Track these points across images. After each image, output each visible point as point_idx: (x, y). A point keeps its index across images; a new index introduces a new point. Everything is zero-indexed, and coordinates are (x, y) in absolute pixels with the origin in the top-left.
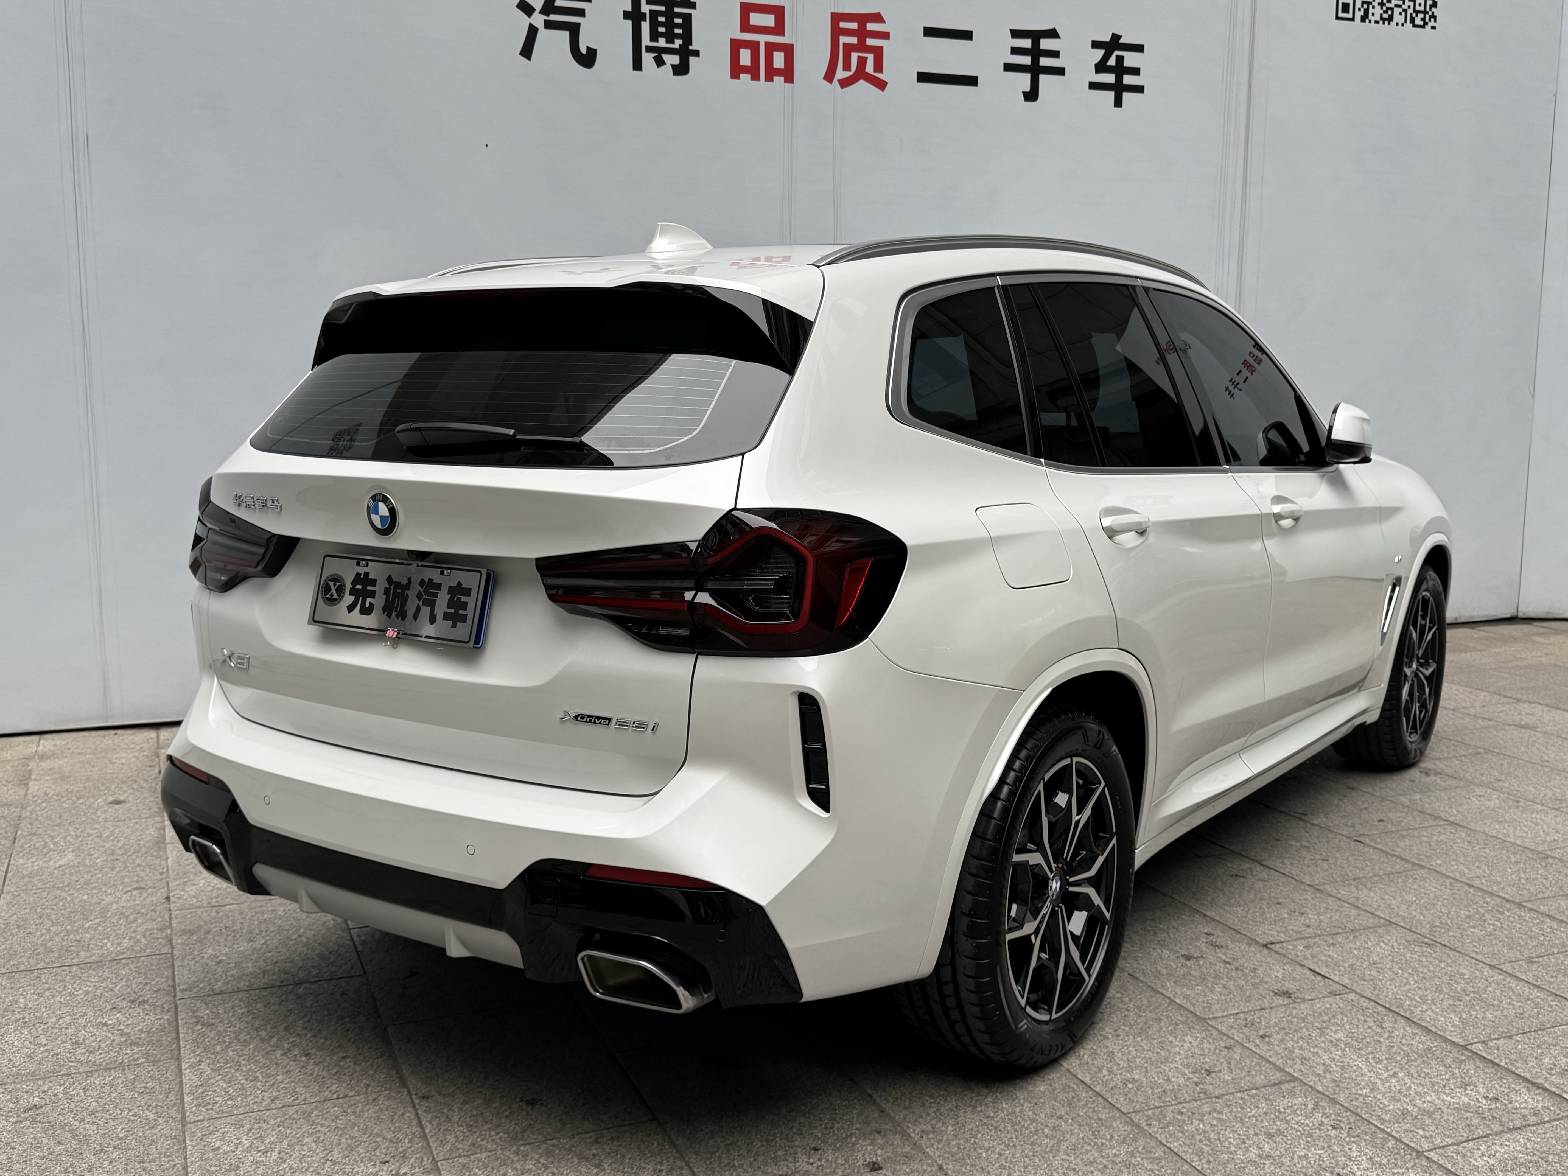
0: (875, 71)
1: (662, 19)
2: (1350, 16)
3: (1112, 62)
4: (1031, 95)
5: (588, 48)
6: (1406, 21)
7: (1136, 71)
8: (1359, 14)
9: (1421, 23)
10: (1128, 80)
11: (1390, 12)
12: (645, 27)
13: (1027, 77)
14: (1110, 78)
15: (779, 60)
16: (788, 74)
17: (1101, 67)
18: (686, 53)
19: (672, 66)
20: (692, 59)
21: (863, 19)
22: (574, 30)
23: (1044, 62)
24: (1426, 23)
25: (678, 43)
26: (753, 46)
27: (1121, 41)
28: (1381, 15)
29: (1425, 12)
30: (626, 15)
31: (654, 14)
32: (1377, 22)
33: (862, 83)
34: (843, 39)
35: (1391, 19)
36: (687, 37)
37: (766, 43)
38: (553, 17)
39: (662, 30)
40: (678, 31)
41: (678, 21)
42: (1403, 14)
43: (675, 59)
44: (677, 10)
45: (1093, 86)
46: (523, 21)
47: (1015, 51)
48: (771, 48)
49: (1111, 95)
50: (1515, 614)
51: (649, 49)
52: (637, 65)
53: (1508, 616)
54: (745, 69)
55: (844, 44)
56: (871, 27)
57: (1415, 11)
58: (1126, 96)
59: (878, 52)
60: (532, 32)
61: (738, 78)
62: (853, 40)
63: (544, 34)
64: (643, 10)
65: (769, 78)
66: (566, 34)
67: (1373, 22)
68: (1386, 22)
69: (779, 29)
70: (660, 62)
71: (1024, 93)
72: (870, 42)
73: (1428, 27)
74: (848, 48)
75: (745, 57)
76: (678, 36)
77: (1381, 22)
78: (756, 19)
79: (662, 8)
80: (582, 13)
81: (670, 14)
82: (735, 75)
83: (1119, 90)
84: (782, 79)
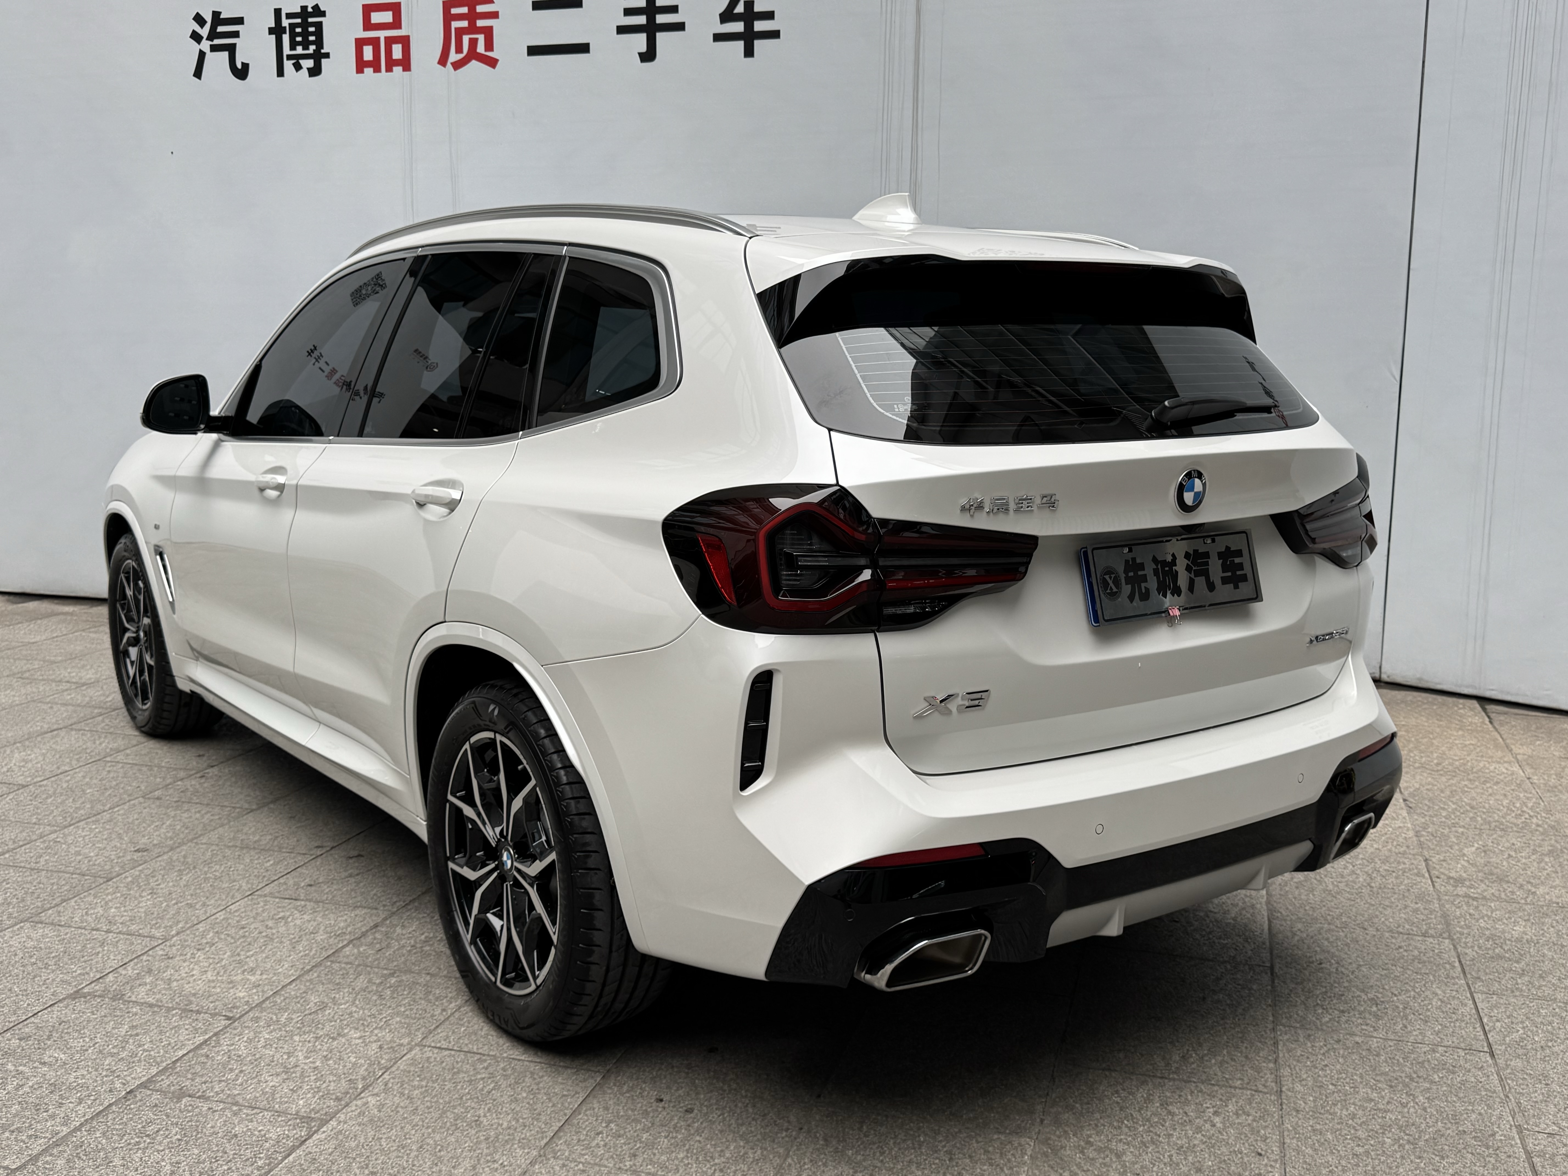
0: (486, 50)
1: (298, 30)
3: (739, 9)
4: (648, 56)
5: (242, 63)
7: (769, 16)
10: (760, 26)
12: (286, 38)
13: (643, 37)
14: (738, 27)
15: (397, 52)
16: (405, 63)
17: (727, 17)
18: (319, 56)
19: (308, 69)
20: (324, 61)
22: (231, 50)
23: (661, 19)
25: (312, 48)
26: (375, 42)
30: (271, 31)
31: (292, 26)
33: (474, 63)
34: (455, 24)
36: (319, 43)
38: (217, 42)
39: (299, 39)
40: (312, 38)
41: (312, 29)
43: (310, 63)
44: (310, 20)
45: (718, 37)
46: (195, 48)
47: (628, 12)
48: (390, 41)
49: (740, 45)
50: (1379, 678)
51: (289, 57)
52: (280, 73)
54: (368, 64)
55: (456, 29)
56: (481, 9)
58: (757, 43)
59: (488, 32)
60: (202, 55)
61: (362, 72)
62: (464, 24)
63: (210, 56)
64: (283, 25)
65: (389, 69)
66: (225, 54)
69: (396, 23)
70: (298, 67)
71: (640, 54)
72: (480, 23)
74: (460, 32)
76: (312, 43)
78: (377, 17)
79: (299, 21)
80: (236, 34)
81: (305, 25)
82: (360, 70)
83: (749, 38)
84: (400, 68)
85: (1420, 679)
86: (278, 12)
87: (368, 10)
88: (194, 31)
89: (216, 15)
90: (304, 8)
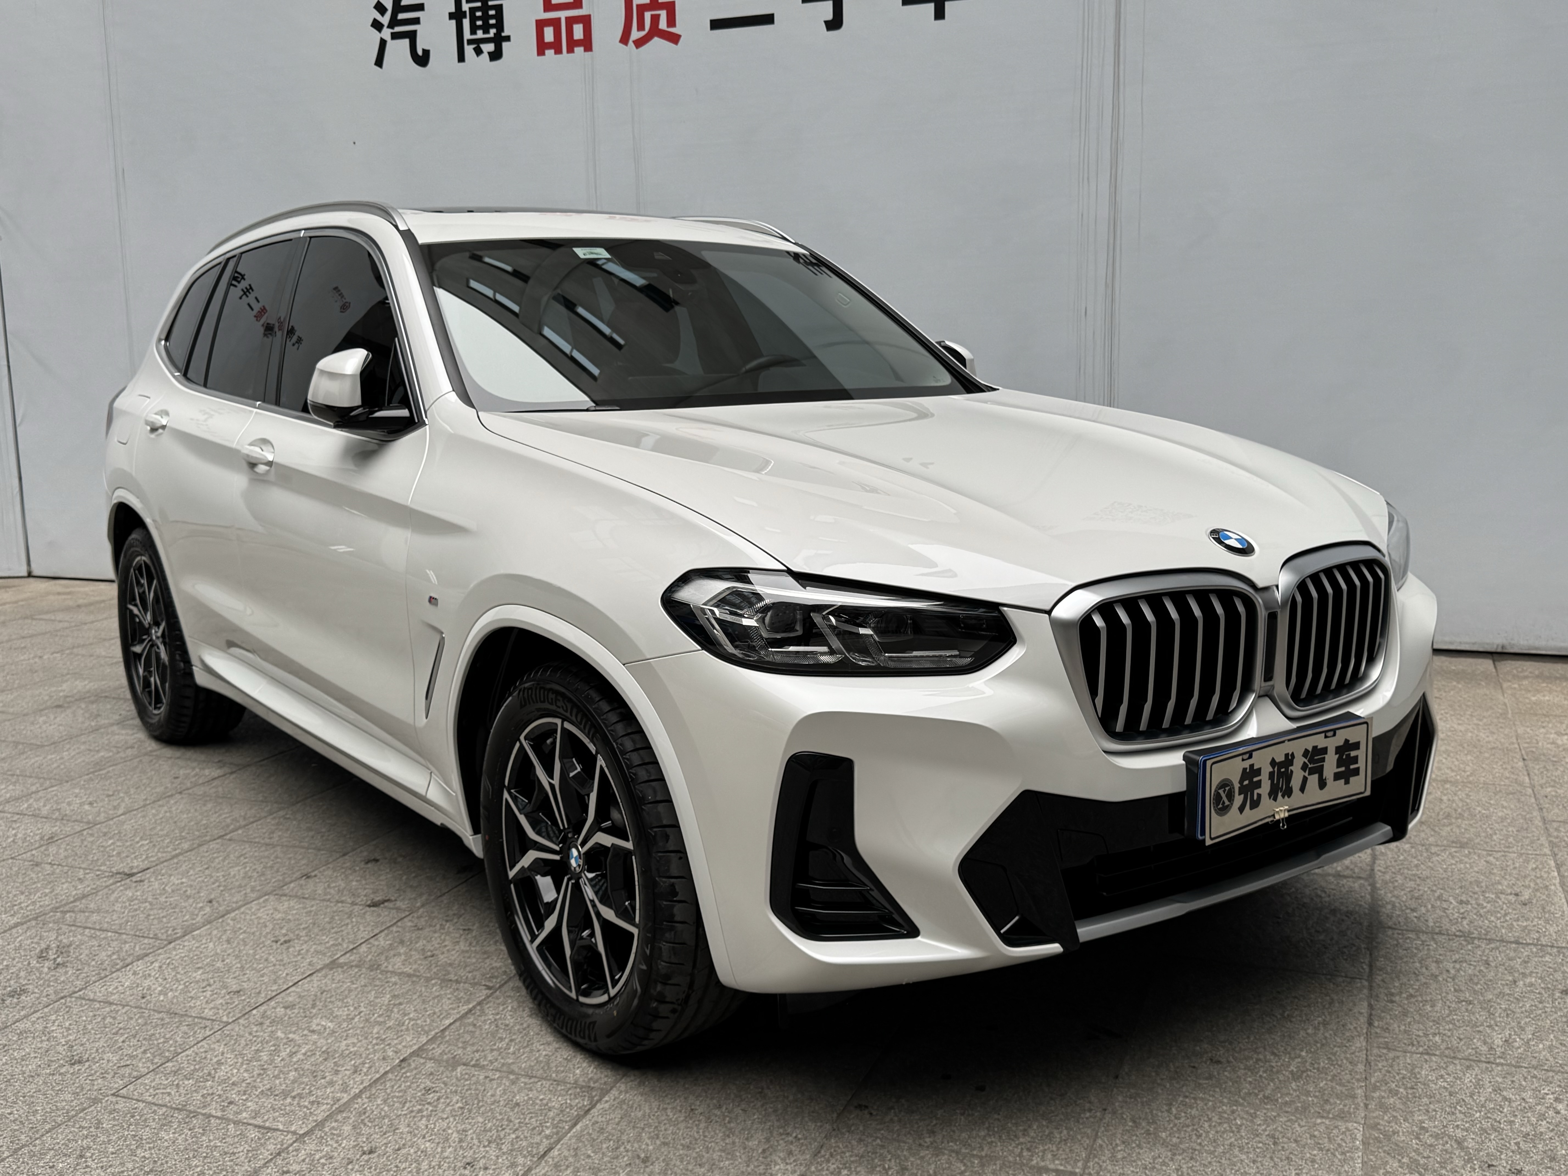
0: (668, 26)
1: (479, 14)
4: (835, 24)
5: (424, 50)
12: (466, 23)
13: (829, 5)
15: (578, 32)
16: (587, 43)
18: (500, 40)
19: (489, 53)
20: (505, 45)
22: (412, 36)
25: (493, 32)
26: (555, 23)
30: (451, 16)
31: (473, 10)
33: (656, 40)
34: (637, 2)
36: (500, 26)
38: (398, 29)
39: (479, 23)
40: (493, 22)
41: (492, 12)
43: (491, 47)
44: (491, 3)
46: (376, 36)
48: (571, 21)
49: (930, 7)
51: (470, 42)
52: (461, 58)
54: (549, 46)
55: (638, 6)
58: (949, 5)
59: (670, 8)
60: (383, 43)
61: (544, 54)
62: (646, 1)
63: (391, 45)
64: (464, 9)
65: (570, 50)
66: (406, 42)
69: (577, 3)
70: (478, 52)
71: (826, 22)
74: (642, 9)
76: (493, 26)
79: (479, 4)
80: (416, 21)
81: (485, 8)
82: (541, 52)
83: (939, 1)
84: (582, 49)
88: (375, 19)
89: (396, 3)
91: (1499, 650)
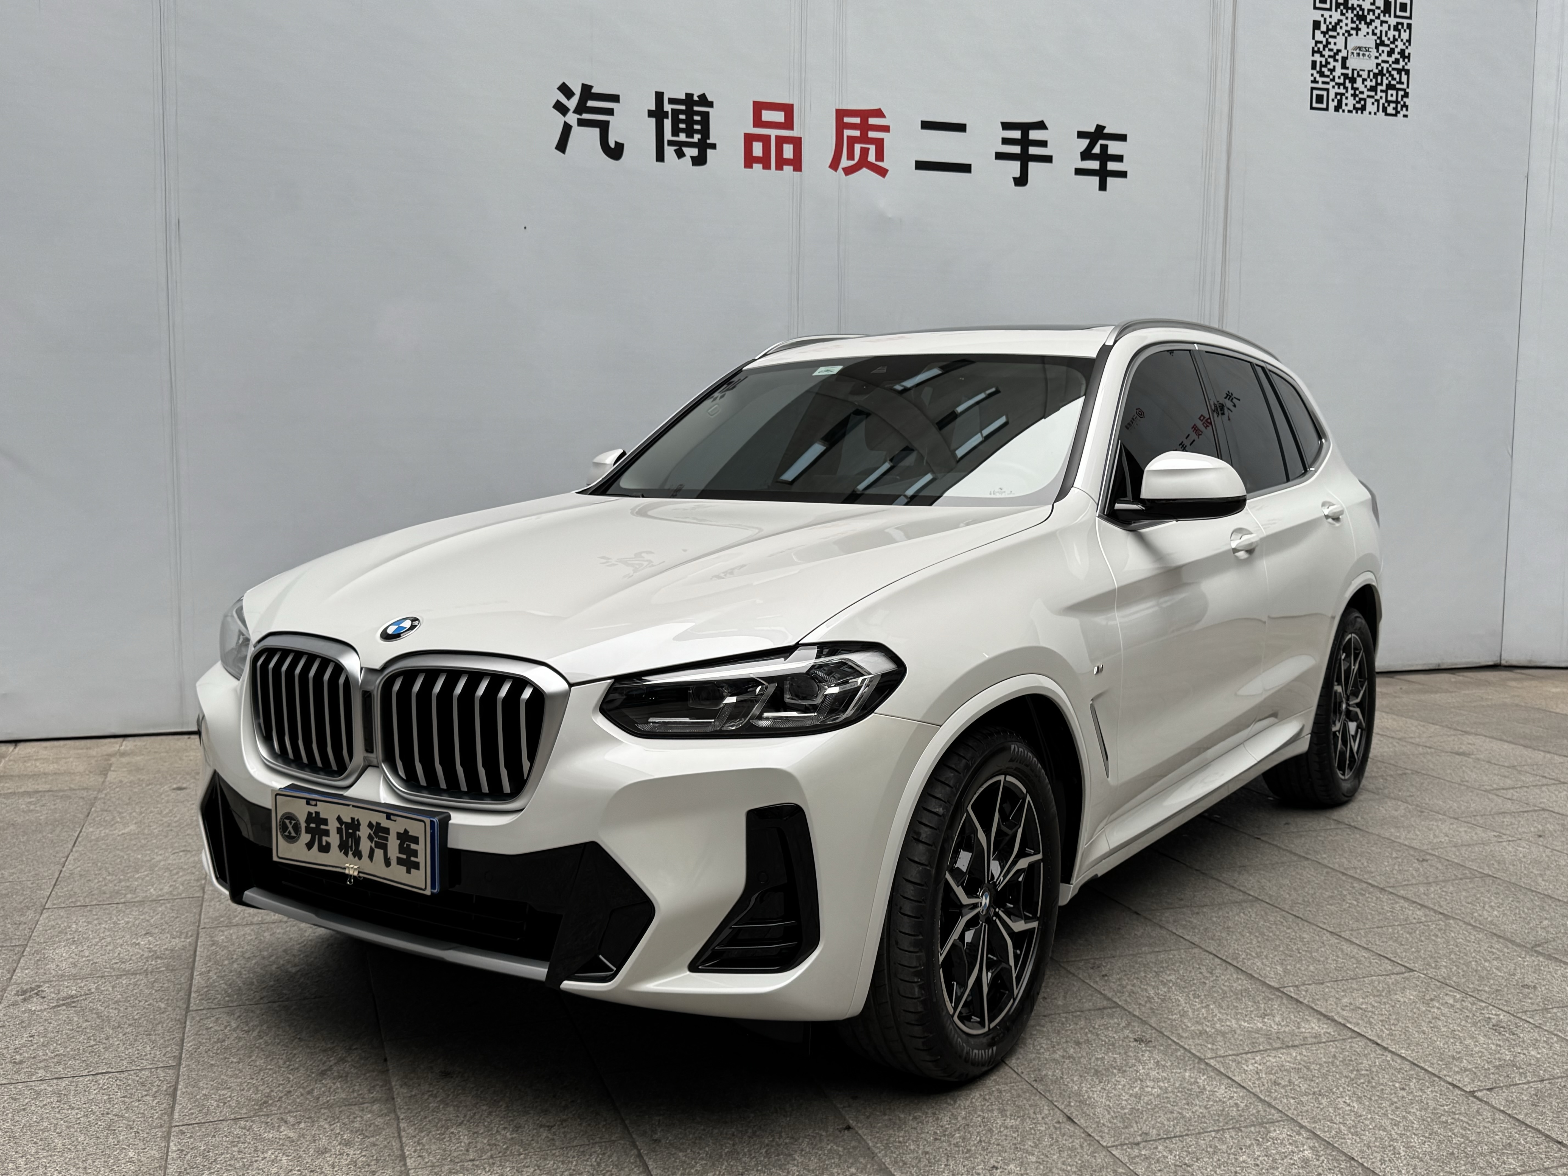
0: (876, 160)
1: (682, 117)
2: (1324, 106)
3: (1097, 150)
4: (1021, 181)
5: (616, 143)
6: (1378, 110)
7: (1119, 158)
8: (1332, 105)
9: (1394, 112)
10: (1112, 166)
11: (1362, 102)
12: (668, 124)
13: (1017, 164)
14: (1095, 165)
15: (788, 151)
16: (797, 163)
17: (1086, 155)
18: (704, 146)
19: (692, 157)
20: (709, 151)
21: (865, 114)
22: (604, 127)
23: (1033, 150)
24: (1397, 112)
25: (697, 137)
26: (765, 140)
27: (1106, 131)
28: (1354, 105)
29: (1397, 102)
30: (651, 114)
31: (675, 113)
32: (1350, 111)
33: (865, 171)
34: (847, 133)
35: (1363, 108)
36: (705, 132)
37: (777, 137)
38: (585, 116)
39: (682, 126)
40: (697, 127)
41: (697, 118)
42: (1376, 104)
43: (695, 152)
44: (696, 108)
45: (1079, 172)
46: (559, 120)
47: (1005, 141)
48: (781, 141)
49: (1096, 180)
50: (1499, 662)
51: (671, 143)
52: (660, 157)
53: (1491, 663)
54: (758, 160)
55: (848, 137)
56: (872, 121)
57: (1387, 101)
58: (1110, 180)
59: (879, 144)
60: (567, 128)
61: (751, 167)
62: (857, 133)
63: (576, 131)
64: (665, 109)
65: (779, 167)
66: (597, 131)
67: (1346, 111)
68: (1359, 112)
69: (788, 124)
70: (680, 154)
71: (1014, 179)
72: (872, 134)
73: (1400, 116)
74: (852, 141)
75: (758, 149)
76: (697, 132)
77: (1354, 112)
78: (767, 116)
79: (683, 107)
80: (610, 112)
81: (690, 113)
82: (748, 165)
83: (1103, 175)
84: (791, 168)
85: (1530, 661)
86: (659, 96)
87: (759, 107)
88: (558, 101)
89: (586, 89)
90: (689, 96)
91: (1437, 668)
